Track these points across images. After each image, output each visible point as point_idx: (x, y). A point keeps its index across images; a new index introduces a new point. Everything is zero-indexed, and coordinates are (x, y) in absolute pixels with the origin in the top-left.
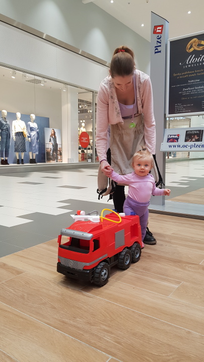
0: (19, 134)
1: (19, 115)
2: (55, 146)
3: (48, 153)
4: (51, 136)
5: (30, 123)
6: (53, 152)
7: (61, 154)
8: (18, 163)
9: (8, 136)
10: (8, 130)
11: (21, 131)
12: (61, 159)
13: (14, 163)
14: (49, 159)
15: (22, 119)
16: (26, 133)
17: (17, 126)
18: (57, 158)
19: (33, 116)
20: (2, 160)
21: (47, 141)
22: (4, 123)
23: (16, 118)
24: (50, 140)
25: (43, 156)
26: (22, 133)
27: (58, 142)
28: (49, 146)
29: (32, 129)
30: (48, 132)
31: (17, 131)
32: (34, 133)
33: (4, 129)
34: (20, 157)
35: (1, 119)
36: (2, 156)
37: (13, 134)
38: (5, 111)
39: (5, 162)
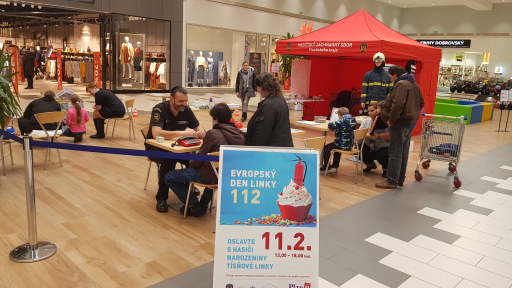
0: (201, 67)
1: (201, 53)
2: (226, 74)
3: (220, 80)
4: (223, 67)
5: (208, 58)
6: (224, 79)
7: (230, 80)
8: (199, 86)
9: (194, 68)
10: (194, 64)
11: (202, 64)
12: (230, 84)
14: (220, 84)
15: (203, 56)
16: (205, 66)
17: (200, 61)
18: (226, 84)
19: (211, 54)
20: (189, 84)
21: (220, 71)
22: (192, 59)
23: (199, 56)
24: (222, 70)
25: (217, 82)
26: (203, 66)
27: (228, 71)
28: (221, 74)
29: (209, 63)
30: (221, 65)
31: (199, 64)
32: (210, 66)
33: (191, 63)
34: (200, 81)
35: (189, 57)
36: (189, 81)
37: (197, 67)
38: (192, 52)
39: (190, 85)
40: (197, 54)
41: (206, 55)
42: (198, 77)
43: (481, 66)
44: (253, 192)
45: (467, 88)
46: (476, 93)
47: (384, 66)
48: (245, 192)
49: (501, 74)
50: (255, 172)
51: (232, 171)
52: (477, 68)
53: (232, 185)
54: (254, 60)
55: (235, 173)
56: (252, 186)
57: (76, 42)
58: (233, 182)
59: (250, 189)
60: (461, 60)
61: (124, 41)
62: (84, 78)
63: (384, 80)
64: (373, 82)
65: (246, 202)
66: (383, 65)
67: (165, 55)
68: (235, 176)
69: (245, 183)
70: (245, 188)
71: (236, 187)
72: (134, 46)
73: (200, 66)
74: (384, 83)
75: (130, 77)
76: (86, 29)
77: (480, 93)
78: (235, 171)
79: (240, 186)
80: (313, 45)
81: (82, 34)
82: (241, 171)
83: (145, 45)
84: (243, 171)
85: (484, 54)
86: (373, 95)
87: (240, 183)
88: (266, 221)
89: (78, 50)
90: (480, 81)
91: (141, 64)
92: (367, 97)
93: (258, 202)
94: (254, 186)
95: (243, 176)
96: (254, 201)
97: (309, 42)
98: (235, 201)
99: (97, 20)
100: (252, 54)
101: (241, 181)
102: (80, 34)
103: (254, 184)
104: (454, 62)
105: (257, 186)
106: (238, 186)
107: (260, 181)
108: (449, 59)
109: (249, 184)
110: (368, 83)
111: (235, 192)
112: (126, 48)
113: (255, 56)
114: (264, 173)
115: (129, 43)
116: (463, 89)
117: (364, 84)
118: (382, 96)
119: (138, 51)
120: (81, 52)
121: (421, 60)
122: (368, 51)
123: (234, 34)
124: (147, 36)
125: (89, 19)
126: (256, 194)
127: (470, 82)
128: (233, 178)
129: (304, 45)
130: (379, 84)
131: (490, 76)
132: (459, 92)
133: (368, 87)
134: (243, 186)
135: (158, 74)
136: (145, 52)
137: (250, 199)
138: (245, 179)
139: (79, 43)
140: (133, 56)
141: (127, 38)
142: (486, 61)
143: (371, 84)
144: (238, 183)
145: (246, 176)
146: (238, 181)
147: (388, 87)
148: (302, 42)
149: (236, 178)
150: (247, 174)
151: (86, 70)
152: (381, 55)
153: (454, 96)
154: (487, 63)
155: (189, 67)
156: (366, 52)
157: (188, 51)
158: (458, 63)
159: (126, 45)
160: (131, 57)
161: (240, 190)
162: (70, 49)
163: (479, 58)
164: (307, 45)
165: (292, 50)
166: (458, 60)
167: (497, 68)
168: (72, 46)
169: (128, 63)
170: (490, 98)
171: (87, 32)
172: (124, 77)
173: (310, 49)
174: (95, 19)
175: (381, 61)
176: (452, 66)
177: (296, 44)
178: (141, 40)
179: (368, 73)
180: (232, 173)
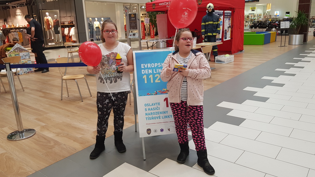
1: (96, 19)
5: (101, 22)
8: (98, 41)
9: (93, 29)
10: (93, 26)
11: (98, 26)
13: (96, 40)
15: (98, 21)
16: (100, 27)
17: (96, 24)
19: (102, 19)
22: (91, 24)
26: (98, 27)
31: (96, 26)
33: (91, 26)
34: (98, 38)
35: (89, 22)
36: (91, 38)
37: (95, 28)
38: (91, 18)
39: (92, 40)
40: (94, 20)
41: (99, 20)
42: (97, 35)
43: (266, 12)
44: (156, 76)
45: (260, 25)
46: (265, 28)
47: (214, 12)
48: (151, 76)
49: (278, 15)
50: (155, 64)
51: (142, 65)
52: (264, 14)
53: (143, 73)
54: (132, 19)
55: (143, 66)
56: (154, 72)
57: (13, 20)
58: (143, 71)
59: (154, 74)
60: (254, 10)
61: (46, 16)
62: (23, 43)
63: (214, 20)
64: (208, 21)
65: (152, 82)
66: (213, 10)
67: (74, 22)
68: (144, 67)
69: (150, 71)
70: (150, 74)
71: (145, 74)
72: (53, 18)
73: (96, 28)
74: (215, 22)
75: (53, 38)
76: (18, 12)
77: (267, 28)
78: (143, 64)
79: (148, 73)
80: (168, 3)
81: (16, 15)
82: (147, 64)
83: (60, 17)
84: (148, 64)
85: (267, 5)
86: (209, 30)
87: (147, 71)
88: (165, 91)
89: (15, 26)
90: (267, 21)
91: (59, 29)
92: (205, 31)
93: (159, 81)
94: (156, 72)
95: (149, 67)
96: (157, 81)
97: (166, 2)
98: (146, 82)
99: (25, 4)
100: (130, 15)
101: (147, 70)
102: (15, 15)
103: (156, 71)
104: (250, 12)
105: (157, 72)
106: (146, 73)
107: (159, 69)
108: (247, 11)
109: (153, 71)
110: (205, 23)
111: (145, 77)
112: (48, 20)
113: (132, 16)
114: (161, 64)
115: (49, 16)
116: (258, 26)
117: (203, 24)
118: (214, 30)
119: (56, 21)
120: (17, 26)
121: (234, 7)
122: (203, 3)
123: (116, 5)
124: (60, 12)
125: (20, 4)
126: (157, 77)
127: (261, 22)
128: (143, 69)
129: (163, 4)
130: (211, 23)
131: (272, 17)
132: (255, 28)
133: (205, 25)
134: (149, 73)
135: (71, 35)
136: (60, 22)
137: (154, 80)
138: (150, 68)
139: (15, 21)
140: (53, 25)
141: (47, 14)
142: (269, 9)
143: (207, 23)
144: (146, 71)
145: (150, 67)
146: (146, 70)
147: (217, 24)
148: (162, 3)
149: (145, 69)
150: (151, 66)
151: (23, 38)
152: (211, 5)
153: (253, 30)
154: (270, 10)
155: (90, 28)
156: (202, 4)
157: (88, 18)
158: (253, 12)
159: (47, 18)
160: (52, 25)
161: (148, 75)
162: (10, 26)
163: (265, 7)
164: (165, 4)
165: (156, 8)
166: (253, 10)
167: (275, 12)
168: (10, 24)
169: (50, 30)
170: (274, 29)
171: (20, 13)
172: (49, 39)
173: (167, 6)
174: (24, 4)
175: (212, 8)
176: (249, 14)
177: (158, 4)
178: (57, 14)
179: (205, 16)
180: (142, 66)
